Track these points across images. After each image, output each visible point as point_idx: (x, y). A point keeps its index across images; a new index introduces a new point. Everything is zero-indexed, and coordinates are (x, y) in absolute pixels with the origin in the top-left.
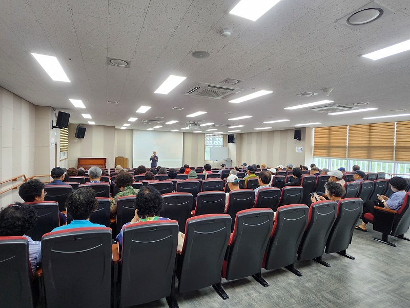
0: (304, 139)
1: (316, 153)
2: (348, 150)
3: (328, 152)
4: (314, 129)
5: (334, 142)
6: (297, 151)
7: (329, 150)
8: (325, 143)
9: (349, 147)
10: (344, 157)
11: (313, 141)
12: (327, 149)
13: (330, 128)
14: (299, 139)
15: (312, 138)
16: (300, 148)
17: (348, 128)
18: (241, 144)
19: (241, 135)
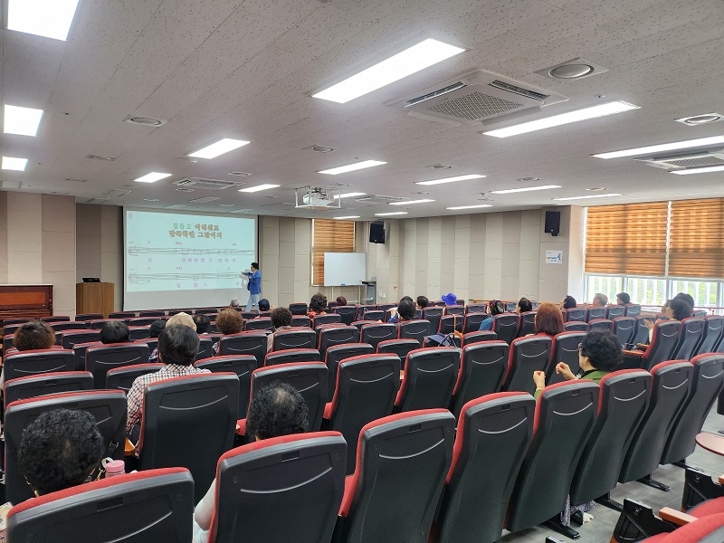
2: (670, 257)
3: (622, 263)
4: (586, 209)
5: (636, 239)
6: (548, 261)
7: (623, 257)
9: (674, 250)
10: (661, 273)
11: (585, 236)
12: (618, 254)
13: (626, 207)
14: (555, 234)
15: (581, 231)
16: (555, 253)
17: (669, 206)
18: (402, 244)
19: (401, 223)
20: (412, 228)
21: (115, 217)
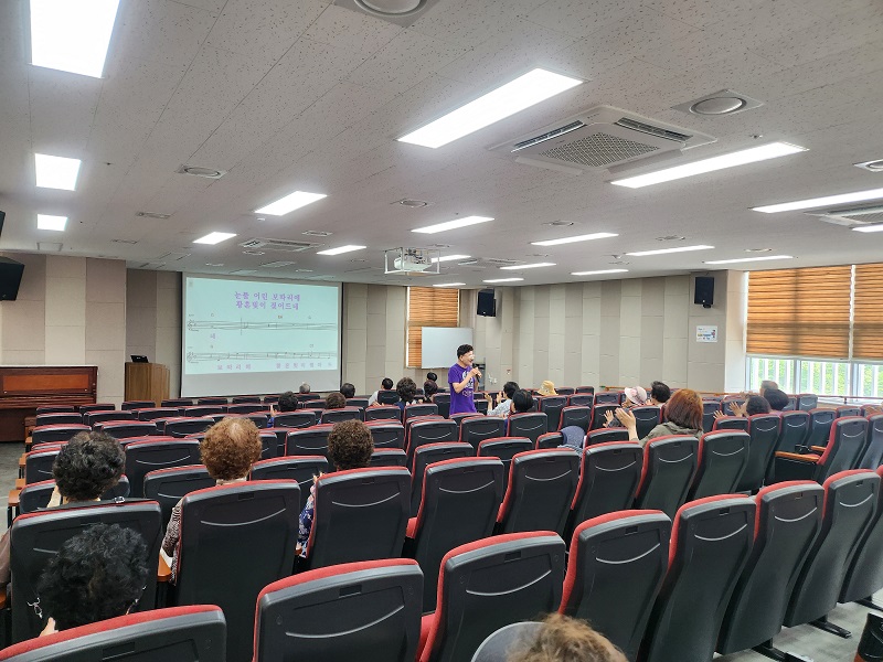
0: (723, 306)
1: (752, 343)
2: (855, 335)
3: (793, 342)
4: (747, 274)
5: (812, 312)
6: (700, 339)
7: (795, 334)
8: (783, 316)
9: (856, 325)
10: (843, 355)
11: (746, 308)
12: (789, 330)
13: (798, 272)
14: (708, 305)
15: (741, 301)
16: (708, 329)
17: (853, 271)
18: (517, 318)
19: (515, 290)
20: (530, 298)
21: (173, 285)
